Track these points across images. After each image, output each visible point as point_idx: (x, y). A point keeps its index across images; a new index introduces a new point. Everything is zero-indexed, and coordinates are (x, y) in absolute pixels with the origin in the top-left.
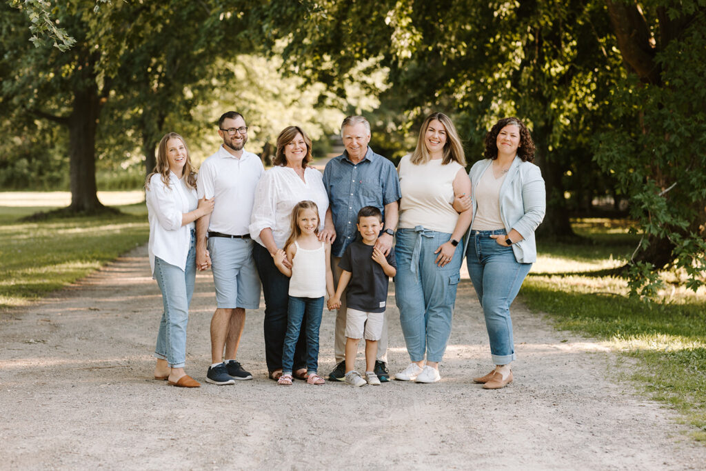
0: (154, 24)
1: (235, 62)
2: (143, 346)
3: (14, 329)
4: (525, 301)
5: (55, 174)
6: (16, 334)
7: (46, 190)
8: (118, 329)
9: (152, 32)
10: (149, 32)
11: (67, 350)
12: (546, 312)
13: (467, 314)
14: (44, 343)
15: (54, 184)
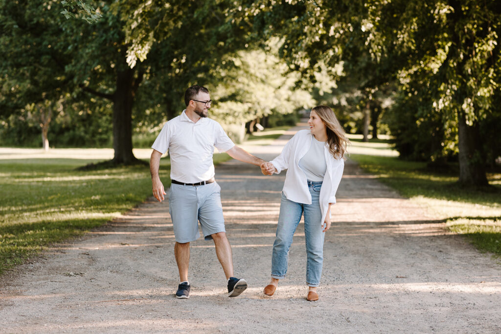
0: (175, 22)
1: (235, 57)
2: (163, 280)
3: (59, 262)
4: (471, 241)
5: (104, 136)
6: (60, 266)
7: (97, 147)
8: (143, 263)
9: (174, 27)
10: (172, 28)
11: (99, 283)
12: (493, 252)
13: (427, 253)
14: (82, 276)
15: (103, 144)
